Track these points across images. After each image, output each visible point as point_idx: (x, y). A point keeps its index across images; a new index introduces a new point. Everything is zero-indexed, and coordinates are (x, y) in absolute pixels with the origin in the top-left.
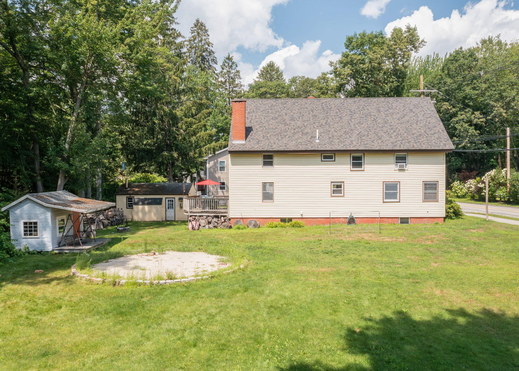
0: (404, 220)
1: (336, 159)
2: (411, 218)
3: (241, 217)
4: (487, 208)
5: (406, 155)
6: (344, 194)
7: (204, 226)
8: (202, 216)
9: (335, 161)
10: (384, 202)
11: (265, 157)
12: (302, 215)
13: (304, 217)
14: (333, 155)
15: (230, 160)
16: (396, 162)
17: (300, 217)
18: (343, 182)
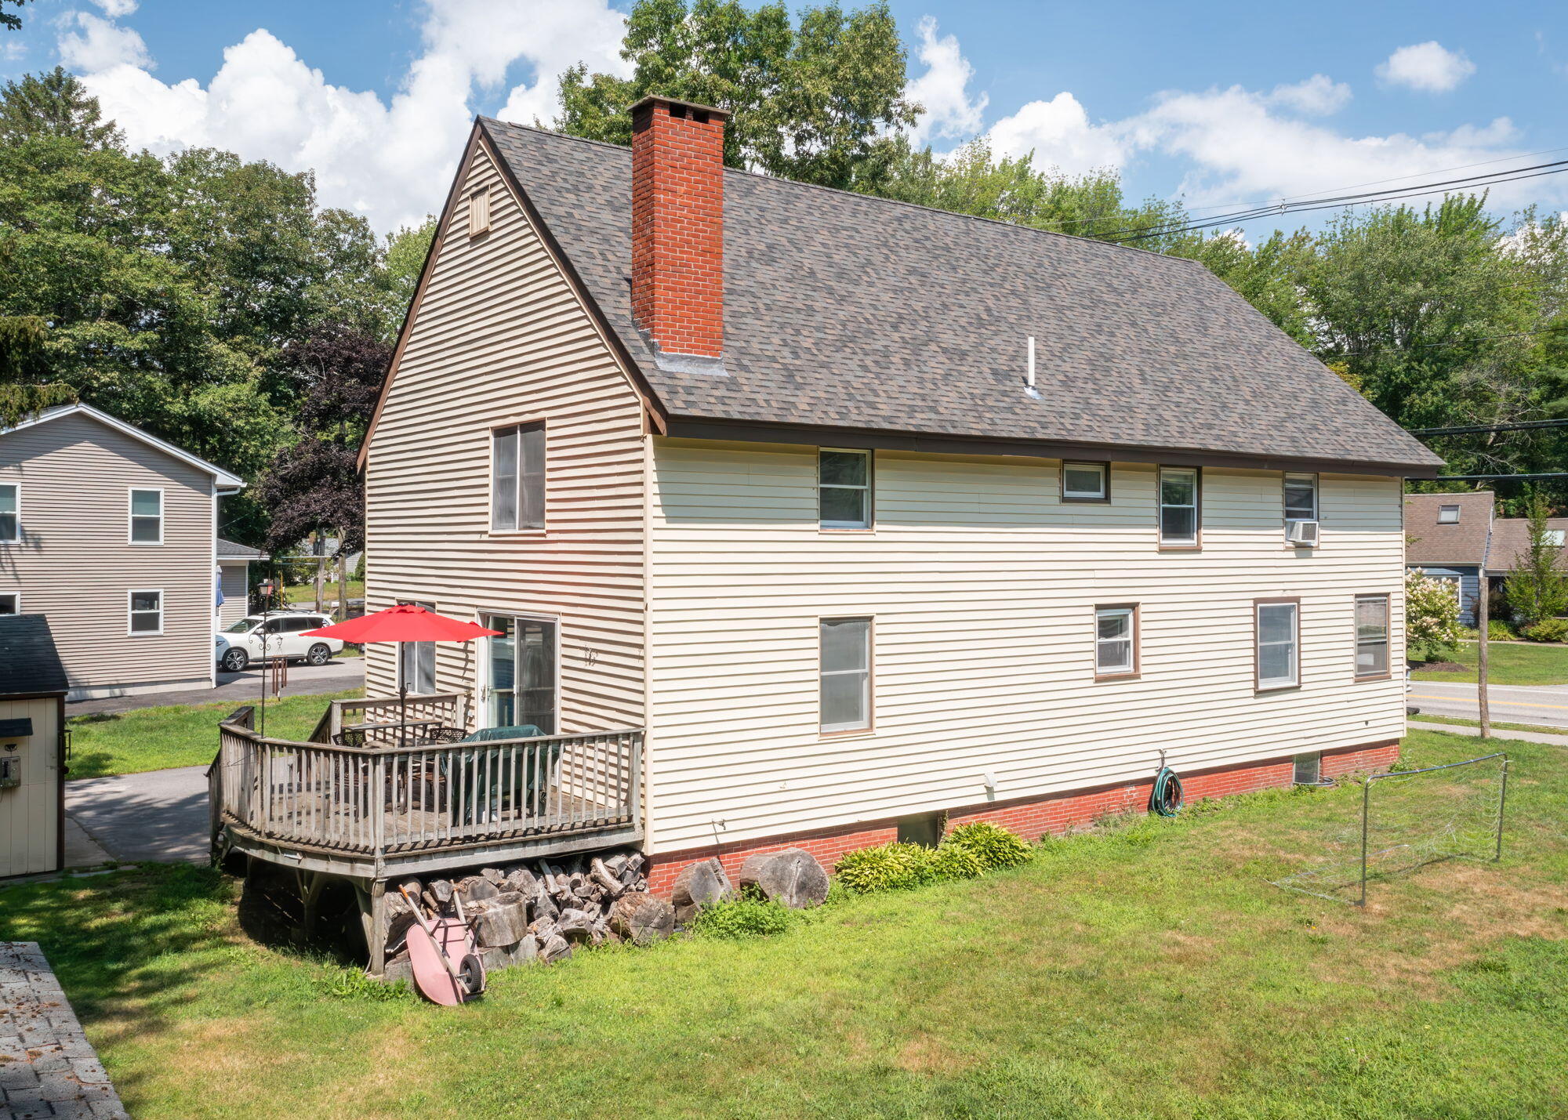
0: (1306, 767)
1: (1113, 493)
2: (1323, 754)
3: (711, 842)
4: (1482, 694)
5: (1310, 482)
6: (1136, 666)
7: (507, 950)
8: (475, 870)
9: (1107, 499)
10: (1259, 693)
11: (832, 468)
12: (990, 790)
13: (998, 797)
14: (1100, 469)
15: (651, 476)
16: (1289, 514)
17: (984, 800)
18: (1133, 606)
